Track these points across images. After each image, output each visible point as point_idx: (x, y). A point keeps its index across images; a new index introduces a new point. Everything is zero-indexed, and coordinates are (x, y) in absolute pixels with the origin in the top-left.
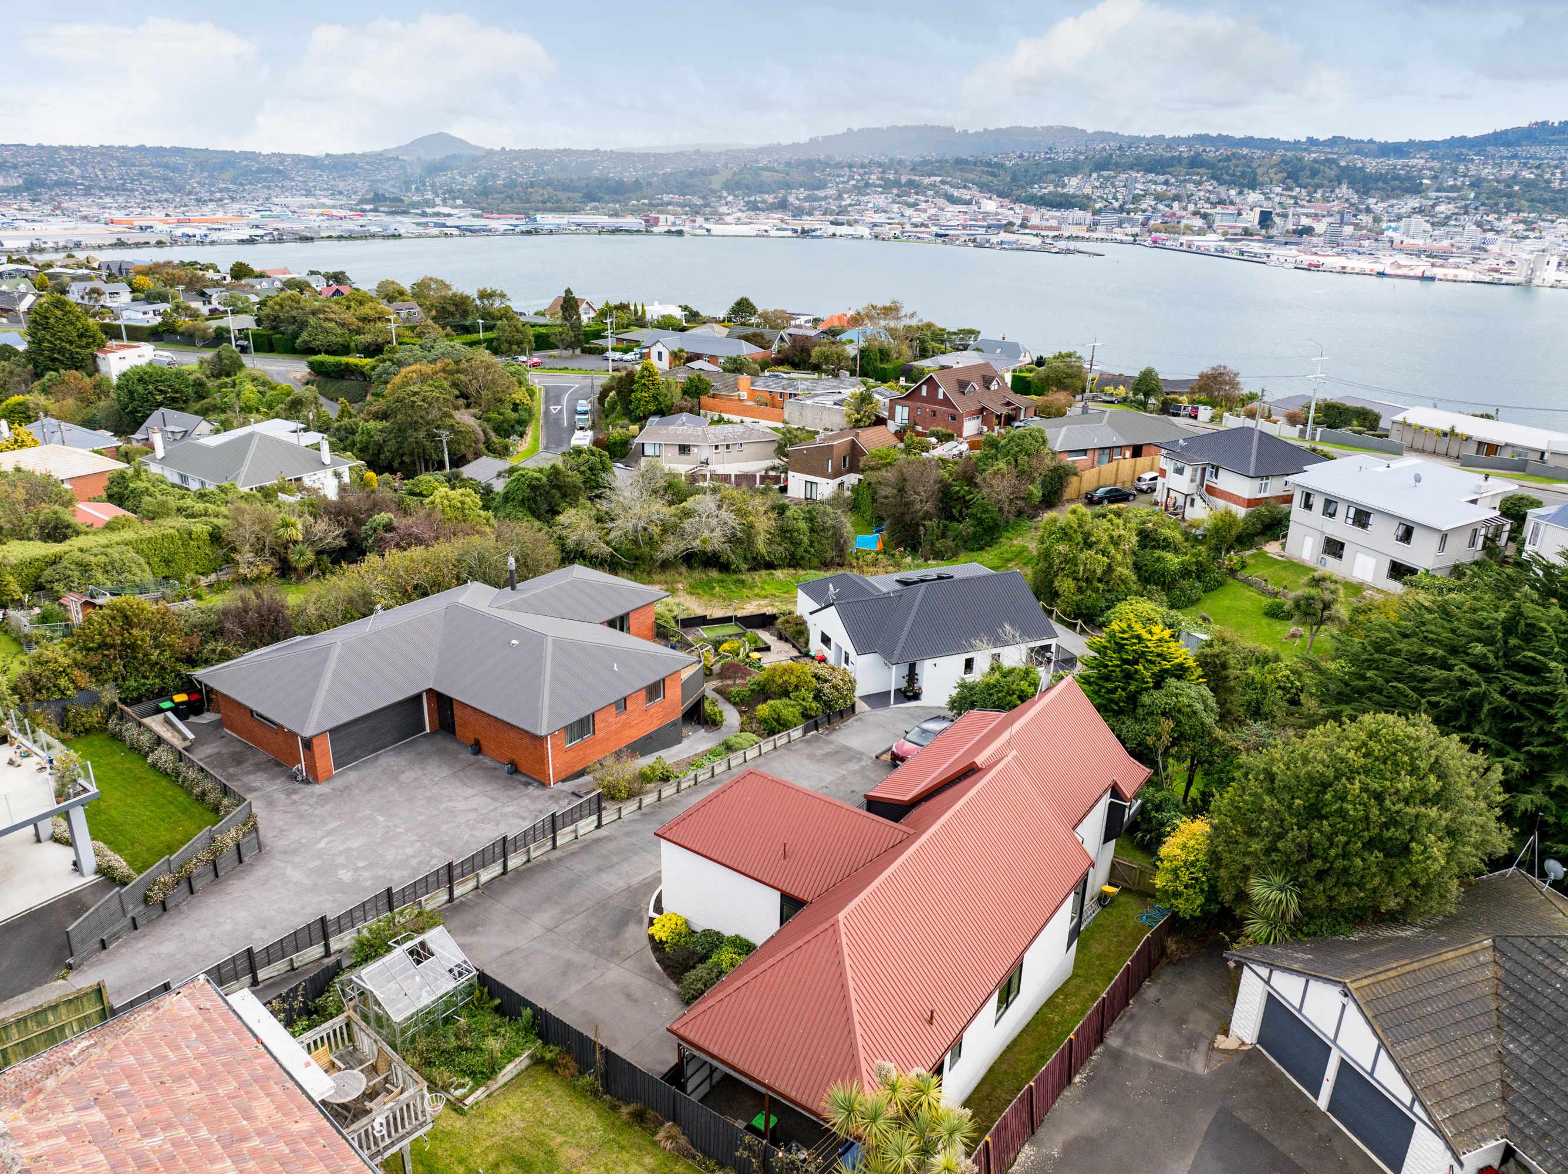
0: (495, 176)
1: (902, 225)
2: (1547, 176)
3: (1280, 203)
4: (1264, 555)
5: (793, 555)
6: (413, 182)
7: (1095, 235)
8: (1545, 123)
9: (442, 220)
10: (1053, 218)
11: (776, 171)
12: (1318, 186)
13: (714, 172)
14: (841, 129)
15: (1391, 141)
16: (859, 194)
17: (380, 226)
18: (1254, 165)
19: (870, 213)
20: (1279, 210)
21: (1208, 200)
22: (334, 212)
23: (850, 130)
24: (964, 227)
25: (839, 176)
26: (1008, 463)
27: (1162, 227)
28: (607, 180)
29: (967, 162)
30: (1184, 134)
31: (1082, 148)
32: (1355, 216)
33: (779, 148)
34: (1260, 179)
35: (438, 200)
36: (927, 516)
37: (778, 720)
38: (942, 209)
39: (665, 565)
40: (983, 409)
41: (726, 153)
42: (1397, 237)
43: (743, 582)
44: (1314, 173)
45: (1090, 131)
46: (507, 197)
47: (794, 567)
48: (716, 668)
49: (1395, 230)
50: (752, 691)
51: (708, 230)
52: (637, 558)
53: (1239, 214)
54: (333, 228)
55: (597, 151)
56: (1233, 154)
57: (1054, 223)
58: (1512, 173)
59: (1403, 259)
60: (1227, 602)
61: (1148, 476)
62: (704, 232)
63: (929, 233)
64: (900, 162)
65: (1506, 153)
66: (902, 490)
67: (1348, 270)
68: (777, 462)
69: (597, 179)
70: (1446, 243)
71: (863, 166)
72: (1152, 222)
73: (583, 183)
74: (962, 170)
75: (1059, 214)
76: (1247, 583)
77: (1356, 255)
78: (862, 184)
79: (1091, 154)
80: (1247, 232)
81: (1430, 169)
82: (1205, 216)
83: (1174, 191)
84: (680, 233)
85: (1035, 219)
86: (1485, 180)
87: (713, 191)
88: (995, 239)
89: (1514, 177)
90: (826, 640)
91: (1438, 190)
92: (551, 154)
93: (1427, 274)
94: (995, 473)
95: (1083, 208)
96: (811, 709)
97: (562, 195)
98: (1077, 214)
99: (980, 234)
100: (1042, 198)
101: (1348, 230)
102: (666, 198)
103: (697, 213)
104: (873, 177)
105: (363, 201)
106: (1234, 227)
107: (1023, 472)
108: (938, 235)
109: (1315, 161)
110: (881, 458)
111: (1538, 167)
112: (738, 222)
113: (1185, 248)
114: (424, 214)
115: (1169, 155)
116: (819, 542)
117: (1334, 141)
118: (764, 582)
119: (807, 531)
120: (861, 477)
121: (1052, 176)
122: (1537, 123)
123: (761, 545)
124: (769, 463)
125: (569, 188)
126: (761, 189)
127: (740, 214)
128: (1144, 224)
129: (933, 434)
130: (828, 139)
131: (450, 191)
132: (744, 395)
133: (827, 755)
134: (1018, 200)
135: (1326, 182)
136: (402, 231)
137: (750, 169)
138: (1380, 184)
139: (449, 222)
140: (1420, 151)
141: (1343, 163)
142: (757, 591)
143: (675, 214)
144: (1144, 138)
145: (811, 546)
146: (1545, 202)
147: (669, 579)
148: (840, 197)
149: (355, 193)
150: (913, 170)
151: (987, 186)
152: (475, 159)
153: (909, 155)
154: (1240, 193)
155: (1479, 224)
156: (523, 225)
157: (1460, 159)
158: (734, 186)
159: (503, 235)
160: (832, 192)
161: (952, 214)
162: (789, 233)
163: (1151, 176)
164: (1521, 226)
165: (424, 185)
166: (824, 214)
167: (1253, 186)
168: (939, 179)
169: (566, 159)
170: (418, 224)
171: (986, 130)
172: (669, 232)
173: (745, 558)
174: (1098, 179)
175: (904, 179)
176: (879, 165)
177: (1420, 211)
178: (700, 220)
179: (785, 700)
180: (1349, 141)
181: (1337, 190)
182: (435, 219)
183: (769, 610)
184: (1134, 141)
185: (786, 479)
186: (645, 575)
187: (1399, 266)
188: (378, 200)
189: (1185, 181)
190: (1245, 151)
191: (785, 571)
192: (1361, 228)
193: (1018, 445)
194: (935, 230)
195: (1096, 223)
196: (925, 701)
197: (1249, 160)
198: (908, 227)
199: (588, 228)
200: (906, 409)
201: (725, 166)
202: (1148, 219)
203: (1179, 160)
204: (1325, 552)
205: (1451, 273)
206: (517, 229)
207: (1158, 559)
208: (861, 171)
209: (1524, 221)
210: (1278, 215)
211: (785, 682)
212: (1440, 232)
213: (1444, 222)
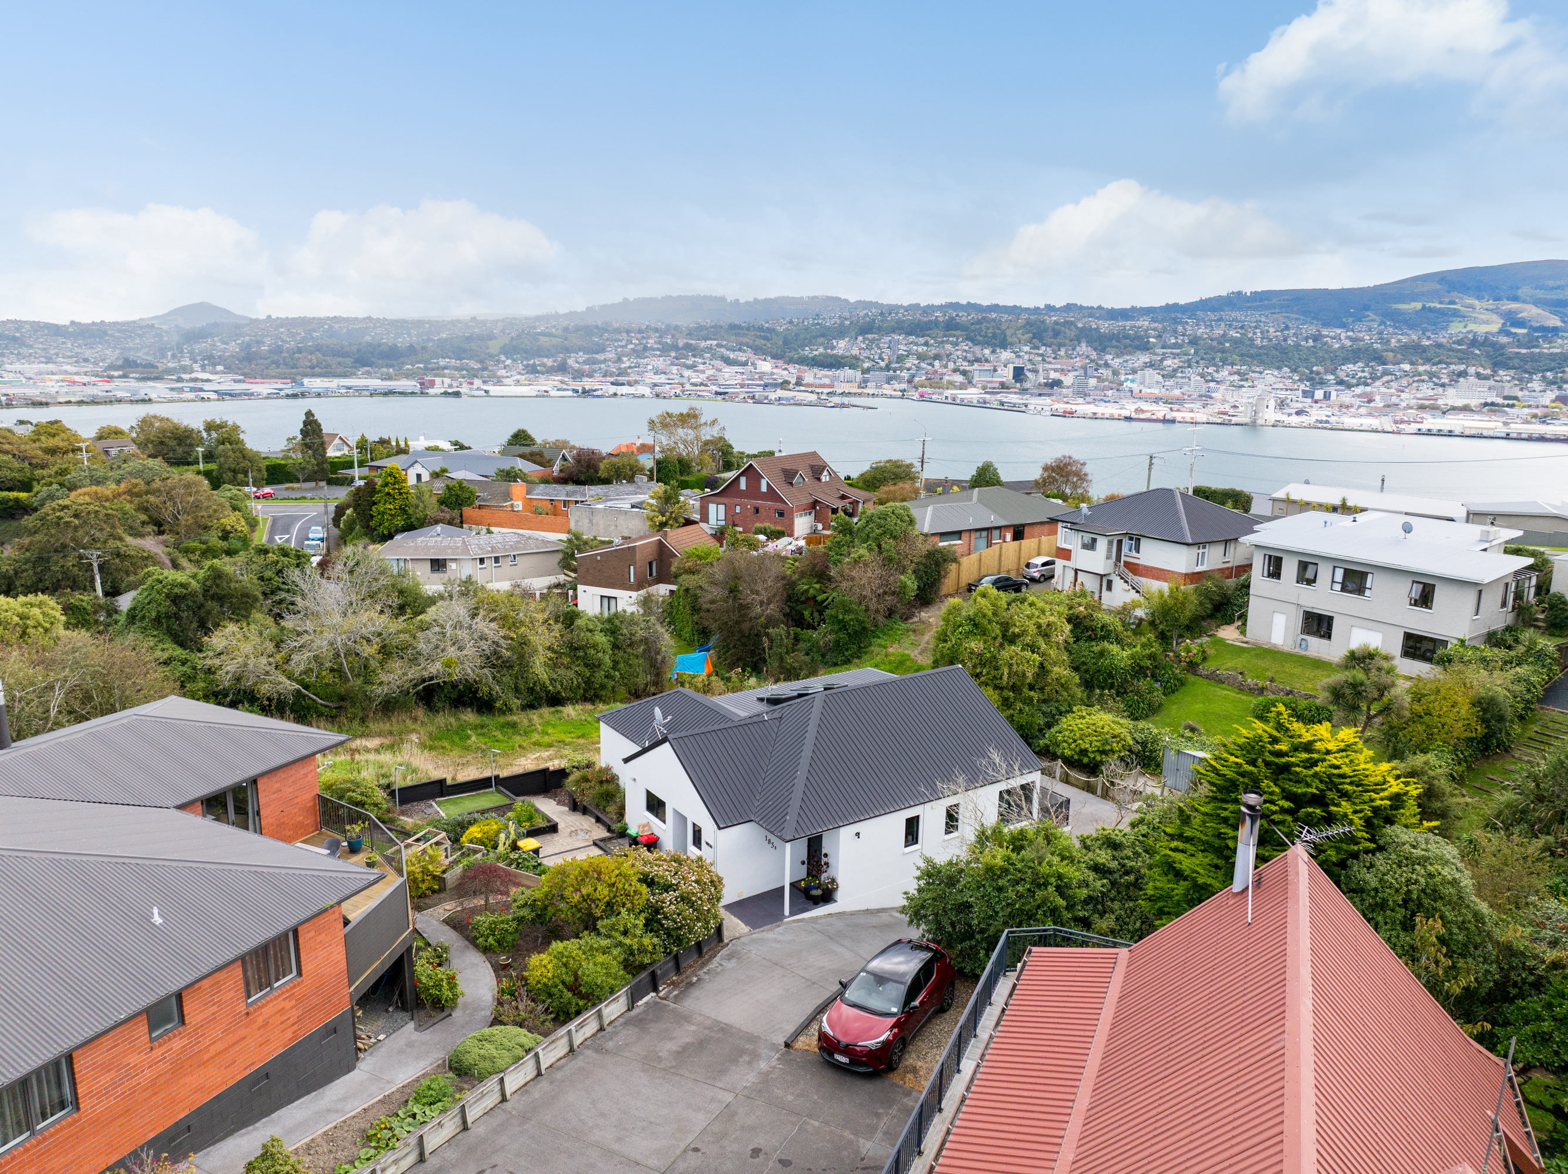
0: (259, 343)
1: (682, 384)
2: (1250, 335)
3: (1029, 360)
4: (1221, 642)
5: (588, 682)
6: (169, 350)
7: (866, 391)
8: (1240, 293)
9: (199, 385)
10: (826, 376)
11: (555, 336)
12: (1060, 345)
13: (491, 337)
14: (618, 299)
15: (1116, 307)
16: (638, 357)
17: (128, 391)
18: (1003, 327)
19: (650, 375)
20: (1029, 366)
21: (965, 359)
22: (77, 378)
23: (625, 299)
24: (742, 386)
25: (617, 340)
26: (870, 550)
27: (927, 383)
28: (379, 345)
29: (740, 327)
30: (937, 302)
31: (847, 315)
32: (1096, 370)
33: (557, 316)
34: (1010, 339)
35: (196, 366)
36: (771, 622)
37: (574, 987)
38: (720, 370)
39: (389, 706)
40: (815, 503)
41: (503, 321)
42: (1135, 387)
43: (513, 725)
44: (1056, 334)
45: (852, 300)
46: (273, 362)
47: (593, 702)
48: (452, 876)
49: (1132, 381)
50: (520, 920)
51: (486, 392)
52: (342, 699)
53: (995, 370)
54: (74, 394)
55: (369, 318)
56: (984, 318)
57: (827, 381)
58: (1222, 332)
59: (1145, 406)
60: (1198, 707)
61: (1039, 560)
62: (482, 393)
63: (709, 391)
64: (676, 328)
65: (1213, 317)
66: (733, 591)
67: (1099, 415)
68: (562, 578)
69: (369, 345)
70: (1177, 392)
71: (640, 331)
72: (917, 379)
73: (354, 348)
74: (736, 335)
75: (830, 373)
76: (1215, 678)
77: (1103, 404)
78: (640, 348)
79: (855, 319)
80: (1003, 386)
81: (1154, 329)
82: (964, 373)
83: (933, 351)
84: (457, 394)
85: (809, 377)
86: (1200, 338)
87: (491, 356)
88: (773, 396)
89: (1224, 335)
90: (655, 805)
91: (1163, 347)
92: (321, 321)
93: (1168, 417)
94: (856, 562)
95: (852, 367)
96: (642, 950)
97: (333, 361)
98: (848, 372)
99: (758, 392)
100: (813, 359)
101: (1093, 382)
102: (442, 362)
103: (476, 376)
104: (650, 341)
105: (112, 367)
106: (992, 382)
107: (890, 560)
108: (717, 393)
109: (1056, 323)
110: (700, 558)
111: (1242, 328)
112: (518, 383)
113: (950, 401)
114: (180, 380)
115: (926, 319)
116: (627, 663)
117: (1069, 307)
118: (548, 723)
119: (608, 647)
120: (674, 588)
121: (821, 340)
122: (1233, 293)
123: (540, 669)
124: (552, 580)
125: (339, 353)
126: (540, 353)
127: (519, 377)
128: (910, 382)
129: (760, 531)
130: (604, 307)
131: (210, 357)
132: (519, 505)
133: (683, 1053)
134: (791, 361)
135: (1067, 341)
136: (153, 396)
137: (528, 334)
138: (1114, 343)
139: (207, 386)
140: (1142, 315)
141: (1080, 325)
142: (536, 737)
143: (452, 378)
144: (901, 306)
145: (614, 668)
146: (1252, 356)
147: (396, 728)
148: (619, 360)
149: (102, 360)
150: (690, 334)
151: (761, 349)
152: (238, 327)
153: (684, 322)
154: (993, 352)
155: (1202, 376)
156: (289, 388)
157: (1176, 321)
158: (511, 350)
159: (266, 398)
160: (611, 355)
161: (729, 375)
162: (570, 393)
163: (912, 338)
164: (1236, 377)
165: (182, 352)
166: (605, 376)
167: (1004, 346)
168: (715, 343)
169: (336, 326)
170: (172, 389)
171: (756, 300)
172: (446, 394)
173: (517, 690)
174: (864, 342)
175: (681, 343)
176: (656, 330)
177: (1151, 365)
178: (477, 382)
179: (588, 939)
180: (1081, 307)
181: (1078, 348)
182: (192, 385)
183: (554, 765)
184: (893, 309)
185: (575, 597)
186: (356, 724)
187: (1142, 411)
188: (128, 367)
189: (943, 342)
190: (994, 315)
191: (579, 707)
192: (1103, 381)
193: (880, 526)
194: (715, 388)
195: (866, 381)
196: (845, 901)
197: (998, 323)
198: (688, 387)
199: (359, 391)
200: (722, 508)
201: (503, 331)
202: (913, 376)
203: (936, 323)
204: (1303, 632)
205: (1188, 416)
206: (282, 393)
207: (1102, 654)
208: (639, 336)
209: (1238, 373)
210: (1029, 370)
211: (585, 899)
212: (1170, 383)
213: (1172, 375)
